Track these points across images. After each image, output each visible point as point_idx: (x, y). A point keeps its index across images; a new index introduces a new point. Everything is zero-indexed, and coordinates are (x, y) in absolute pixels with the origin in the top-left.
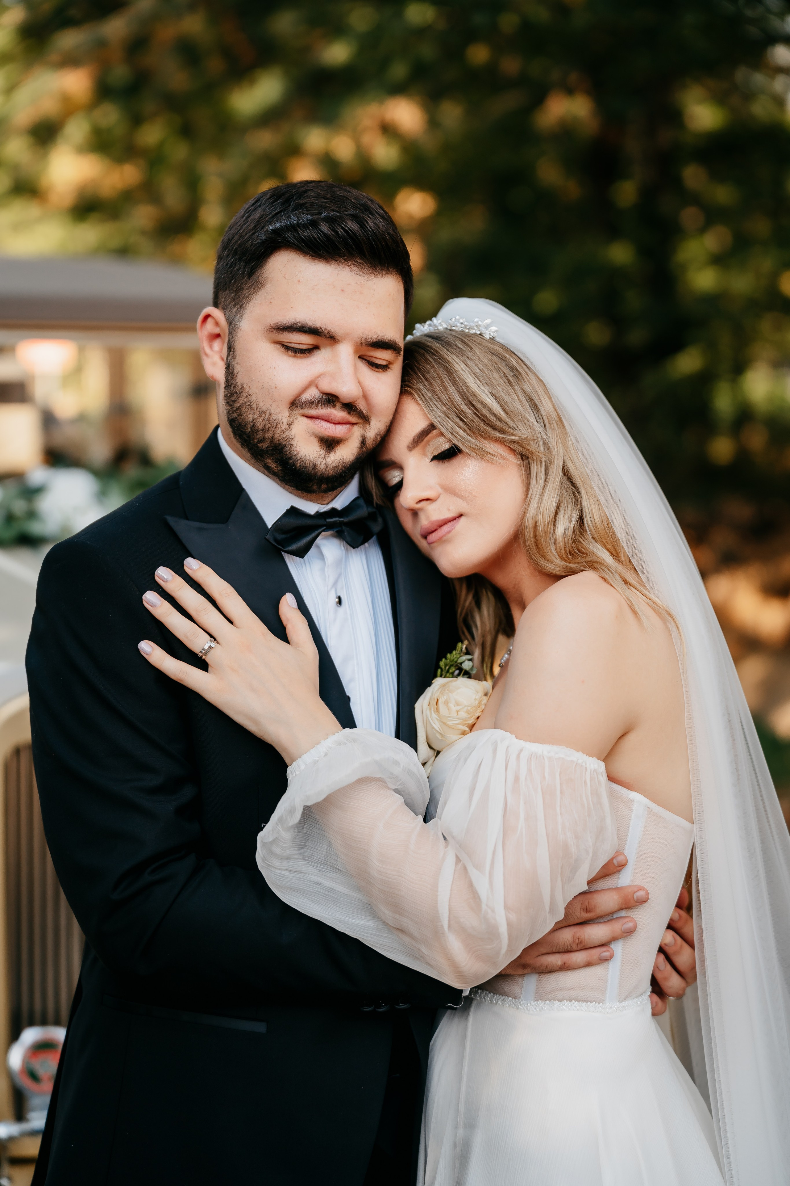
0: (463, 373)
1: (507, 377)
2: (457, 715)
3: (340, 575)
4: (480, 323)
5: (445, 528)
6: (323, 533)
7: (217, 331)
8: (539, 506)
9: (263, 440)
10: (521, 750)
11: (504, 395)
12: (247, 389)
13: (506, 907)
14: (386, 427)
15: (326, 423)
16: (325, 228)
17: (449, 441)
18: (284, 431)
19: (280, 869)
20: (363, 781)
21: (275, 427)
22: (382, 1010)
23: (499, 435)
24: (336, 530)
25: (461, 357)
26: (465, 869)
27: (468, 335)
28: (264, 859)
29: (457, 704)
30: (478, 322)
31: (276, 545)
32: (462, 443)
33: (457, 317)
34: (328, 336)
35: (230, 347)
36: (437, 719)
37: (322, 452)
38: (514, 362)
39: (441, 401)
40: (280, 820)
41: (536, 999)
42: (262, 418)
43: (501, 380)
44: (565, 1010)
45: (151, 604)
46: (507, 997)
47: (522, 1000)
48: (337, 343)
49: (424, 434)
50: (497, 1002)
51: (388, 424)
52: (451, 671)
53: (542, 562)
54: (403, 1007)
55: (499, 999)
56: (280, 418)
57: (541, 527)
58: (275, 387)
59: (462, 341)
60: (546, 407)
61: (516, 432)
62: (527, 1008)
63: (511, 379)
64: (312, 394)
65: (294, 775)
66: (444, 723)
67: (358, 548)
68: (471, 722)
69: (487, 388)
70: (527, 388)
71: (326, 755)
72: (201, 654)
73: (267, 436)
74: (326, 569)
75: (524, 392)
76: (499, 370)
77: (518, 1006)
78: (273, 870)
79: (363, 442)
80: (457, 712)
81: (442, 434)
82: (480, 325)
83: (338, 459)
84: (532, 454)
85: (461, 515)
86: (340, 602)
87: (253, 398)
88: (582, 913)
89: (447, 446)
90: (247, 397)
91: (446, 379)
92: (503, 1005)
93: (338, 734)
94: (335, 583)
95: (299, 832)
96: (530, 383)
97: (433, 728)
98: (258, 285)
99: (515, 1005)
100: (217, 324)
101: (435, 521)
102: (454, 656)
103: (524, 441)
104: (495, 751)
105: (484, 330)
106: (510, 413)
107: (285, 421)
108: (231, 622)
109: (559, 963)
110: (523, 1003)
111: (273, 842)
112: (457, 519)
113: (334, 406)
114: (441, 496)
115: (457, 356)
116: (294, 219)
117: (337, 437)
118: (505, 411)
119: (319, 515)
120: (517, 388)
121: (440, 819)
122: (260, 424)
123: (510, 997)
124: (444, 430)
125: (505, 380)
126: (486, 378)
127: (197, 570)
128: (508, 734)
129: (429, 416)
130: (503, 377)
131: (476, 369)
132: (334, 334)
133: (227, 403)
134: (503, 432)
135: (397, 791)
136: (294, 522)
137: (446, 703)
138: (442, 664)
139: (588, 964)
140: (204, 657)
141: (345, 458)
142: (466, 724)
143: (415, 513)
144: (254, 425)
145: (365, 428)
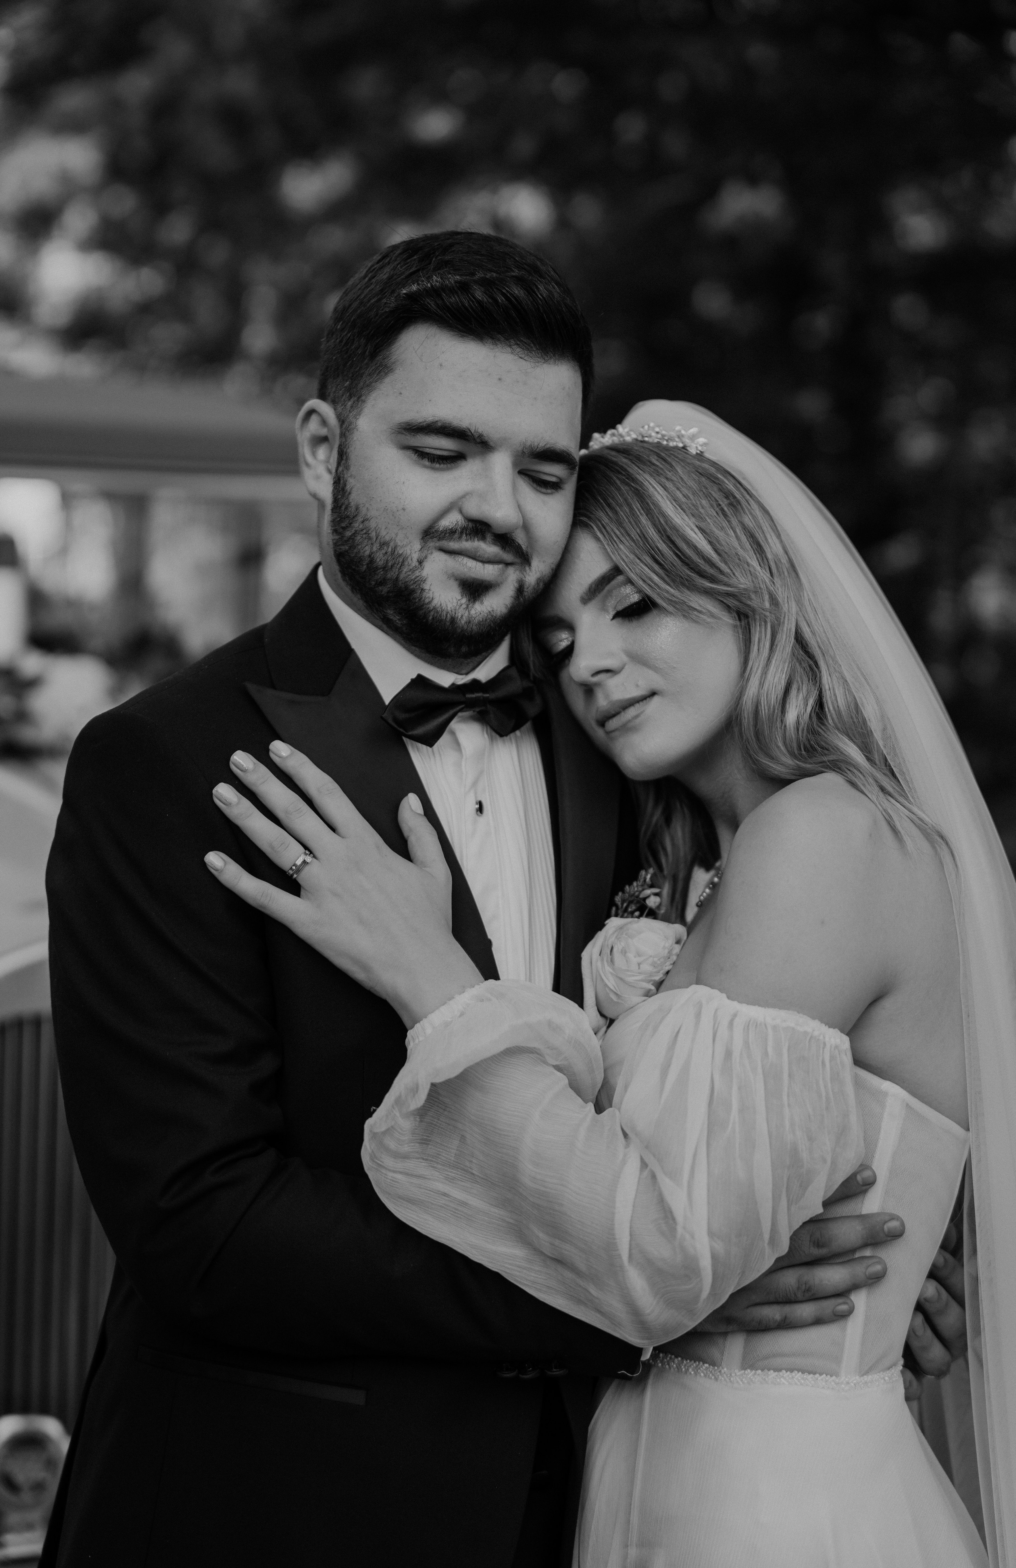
0: (660, 498)
1: (720, 505)
2: (639, 968)
3: (481, 773)
4: (683, 432)
5: (631, 712)
6: (460, 714)
8: (761, 684)
9: (383, 582)
10: (735, 1015)
11: (715, 529)
12: (363, 511)
13: (711, 1234)
14: (552, 570)
15: (471, 560)
16: (479, 294)
17: (640, 591)
18: (413, 571)
19: (394, 1172)
20: (512, 1052)
21: (400, 564)
22: (528, 1376)
23: (708, 584)
24: (478, 710)
25: (657, 478)
26: (654, 1176)
27: (667, 449)
28: (373, 1157)
29: (639, 954)
30: (680, 431)
31: (396, 726)
32: (658, 594)
33: (652, 425)
34: (478, 440)
35: (343, 455)
36: (611, 973)
37: (464, 600)
38: (730, 486)
39: (629, 535)
40: (398, 1102)
41: (744, 1367)
42: (384, 551)
43: (712, 510)
44: (784, 1383)
45: (225, 801)
46: (701, 1363)
47: (723, 1368)
48: (491, 451)
49: (606, 583)
50: (687, 1370)
51: (554, 566)
52: (630, 910)
53: (765, 761)
54: (557, 1373)
55: (690, 1366)
56: (409, 552)
57: (764, 712)
58: (404, 509)
59: (659, 455)
60: (773, 549)
61: (733, 581)
62: (730, 1379)
63: (726, 509)
64: (453, 520)
65: (417, 1041)
66: (621, 979)
67: (506, 735)
68: (657, 978)
69: (693, 519)
70: (748, 520)
71: (462, 1014)
72: (291, 872)
73: (389, 576)
74: (463, 764)
75: (745, 528)
76: (708, 496)
77: (716, 1376)
78: (384, 1171)
79: (520, 590)
80: (639, 964)
81: (630, 581)
82: (683, 436)
83: (486, 611)
84: (754, 611)
85: (653, 694)
86: (480, 809)
87: (372, 524)
88: (812, 1248)
89: (635, 598)
90: (363, 522)
91: (636, 506)
92: (696, 1374)
93: (479, 986)
94: (475, 784)
95: (421, 1121)
96: (751, 514)
97: (606, 985)
99: (713, 1375)
101: (617, 701)
102: (634, 889)
103: (742, 594)
104: (698, 1015)
105: (687, 442)
106: (723, 554)
107: (415, 556)
108: (333, 829)
109: (778, 1317)
110: (725, 1373)
111: (388, 1131)
112: (648, 699)
113: (483, 538)
114: (627, 667)
115: (651, 475)
116: (436, 280)
117: (485, 581)
118: (716, 551)
119: (454, 688)
120: (734, 521)
121: (619, 1109)
122: (380, 560)
123: (707, 1363)
124: (632, 576)
125: (717, 509)
126: (690, 505)
127: (287, 757)
128: (716, 992)
129: (612, 556)
130: (715, 506)
131: (678, 494)
132: (486, 439)
133: (335, 531)
134: (712, 579)
135: (558, 1068)
136: (421, 696)
137: (624, 952)
138: (618, 899)
139: (818, 1321)
140: (295, 876)
141: (495, 609)
142: (651, 980)
143: (589, 690)
144: (372, 561)
145: (522, 571)
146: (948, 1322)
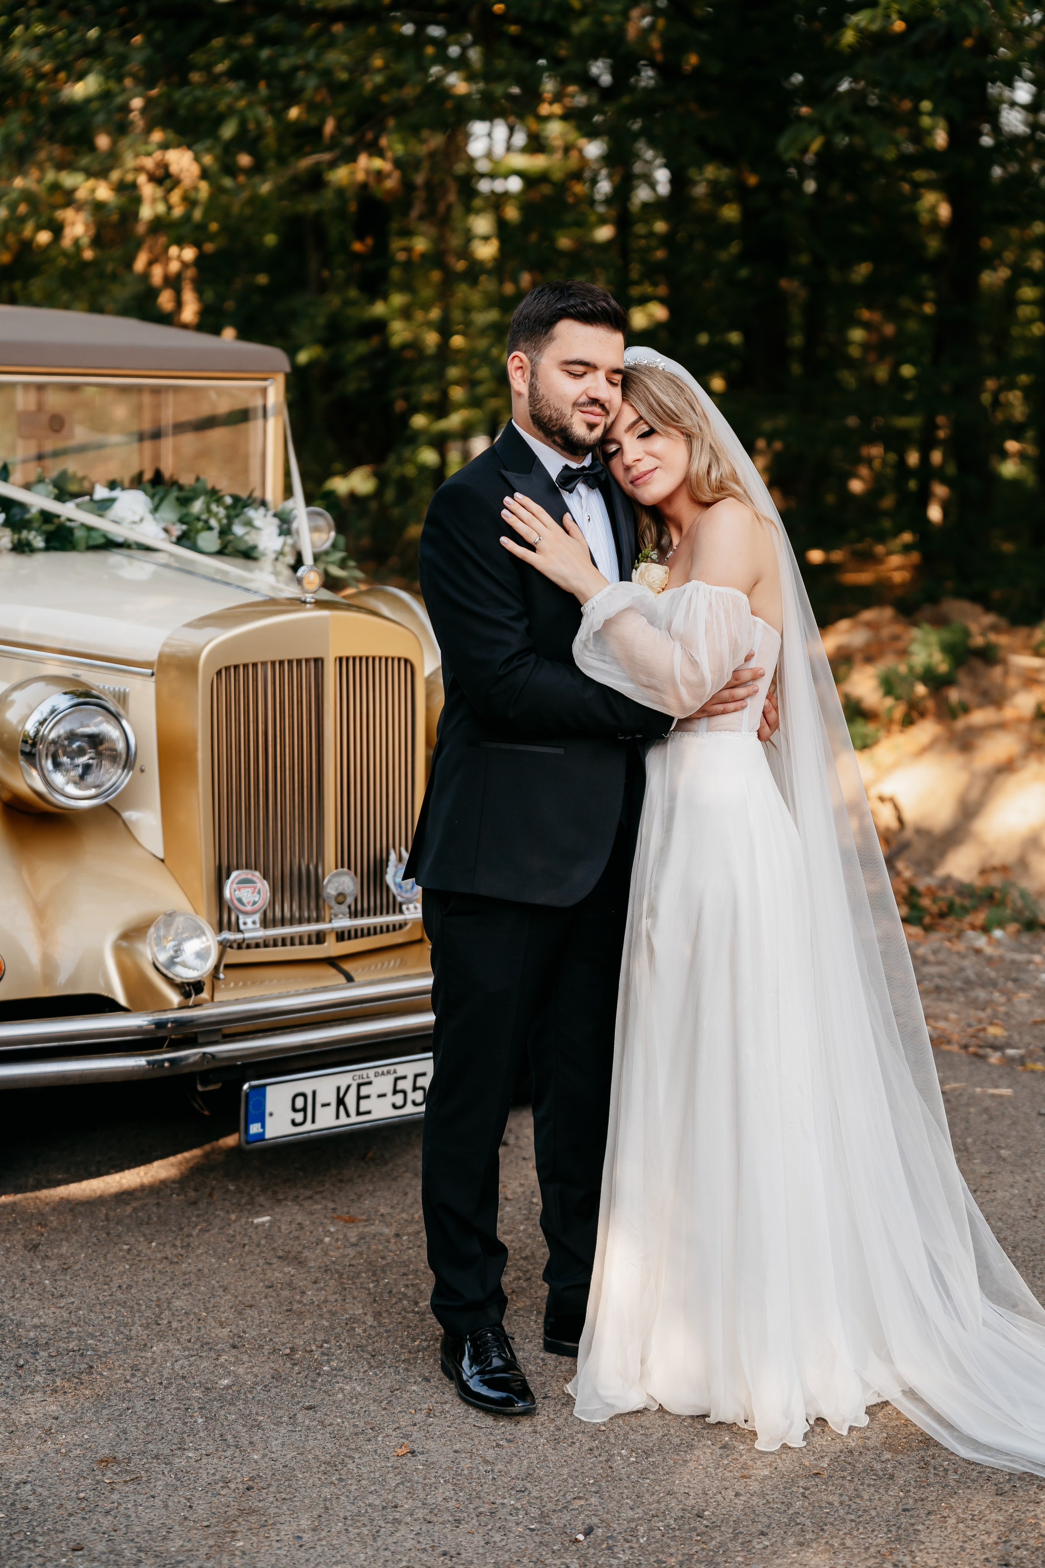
0: (652, 387)
2: (654, 583)
3: (588, 505)
4: (655, 361)
5: (648, 476)
6: (579, 480)
7: (521, 365)
8: (699, 465)
10: (711, 590)
12: (546, 397)
14: (615, 418)
15: (591, 415)
16: (590, 306)
17: (650, 426)
18: (568, 421)
19: (588, 656)
20: (628, 609)
22: (628, 738)
23: (675, 424)
24: (585, 479)
25: (650, 379)
27: (652, 368)
29: (654, 578)
31: (558, 486)
32: (657, 427)
33: (641, 357)
34: (592, 366)
35: (533, 374)
37: (587, 432)
38: (678, 382)
39: (644, 403)
40: (592, 627)
41: (707, 731)
42: (556, 413)
44: (723, 735)
45: (506, 515)
46: (691, 730)
48: (598, 371)
49: (634, 424)
50: (684, 736)
51: (616, 416)
52: (648, 560)
53: (699, 494)
54: (638, 736)
55: (686, 734)
56: (566, 413)
57: (701, 474)
58: (564, 396)
59: (649, 370)
60: (698, 409)
61: (686, 424)
62: (702, 736)
64: (584, 399)
65: (586, 609)
67: (593, 490)
68: (663, 586)
69: (667, 396)
72: (531, 542)
73: (557, 424)
74: (582, 501)
75: (687, 400)
77: (696, 735)
79: (605, 426)
80: (654, 581)
81: (646, 423)
84: (693, 436)
85: (655, 469)
86: (589, 519)
87: (551, 402)
88: (736, 681)
89: (647, 429)
90: (545, 401)
91: (646, 391)
92: (688, 736)
94: (587, 509)
96: (688, 394)
98: (551, 339)
100: (521, 361)
101: (641, 472)
102: (645, 551)
103: (688, 428)
105: (658, 365)
106: (682, 413)
107: (570, 414)
108: (545, 527)
109: (722, 709)
110: (700, 733)
112: (654, 471)
113: (594, 405)
114: (645, 458)
115: (648, 379)
117: (595, 424)
118: (677, 410)
119: (578, 470)
122: (555, 416)
124: (647, 420)
126: (665, 391)
127: (521, 498)
128: (702, 582)
129: (639, 412)
130: (674, 391)
131: (660, 387)
132: (596, 366)
133: (531, 406)
134: (677, 421)
135: (642, 615)
136: (567, 473)
137: (649, 576)
138: (641, 556)
139: (735, 710)
140: (535, 545)
141: (597, 435)
142: (659, 587)
143: (628, 469)
144: (551, 416)
145: (606, 418)
146: (772, 716)
